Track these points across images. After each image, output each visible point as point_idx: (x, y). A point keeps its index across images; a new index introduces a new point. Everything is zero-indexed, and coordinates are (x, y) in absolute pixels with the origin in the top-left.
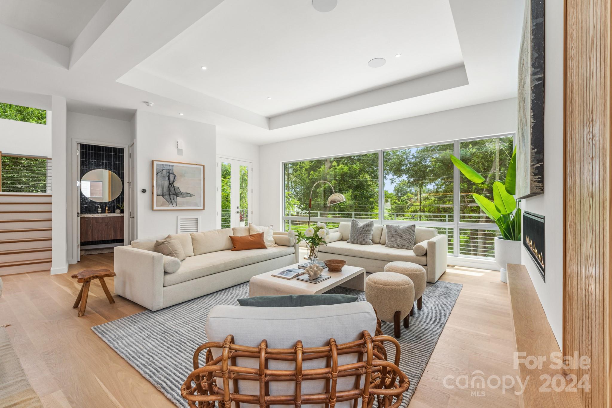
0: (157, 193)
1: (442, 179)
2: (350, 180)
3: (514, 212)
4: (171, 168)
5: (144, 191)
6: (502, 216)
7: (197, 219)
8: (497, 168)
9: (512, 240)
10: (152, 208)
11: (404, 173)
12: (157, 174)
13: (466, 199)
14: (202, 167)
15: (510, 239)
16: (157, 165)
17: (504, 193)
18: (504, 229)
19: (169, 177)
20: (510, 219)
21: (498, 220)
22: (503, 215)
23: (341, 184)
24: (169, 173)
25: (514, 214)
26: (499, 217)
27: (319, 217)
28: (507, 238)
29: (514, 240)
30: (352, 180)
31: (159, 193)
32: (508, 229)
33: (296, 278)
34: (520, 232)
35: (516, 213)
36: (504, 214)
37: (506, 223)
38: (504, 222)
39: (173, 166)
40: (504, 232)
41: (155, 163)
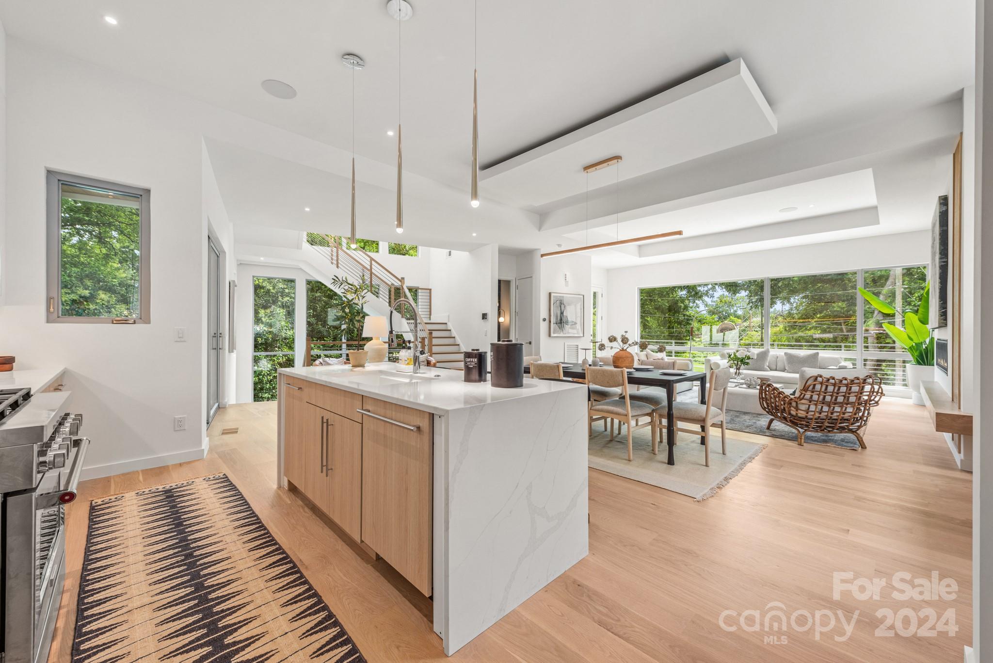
0: (553, 322)
1: (803, 298)
2: (660, 300)
3: (927, 341)
4: (562, 299)
5: (544, 320)
6: (914, 344)
7: (577, 345)
8: (899, 282)
9: (925, 365)
10: (550, 335)
11: (742, 289)
12: (553, 304)
13: (843, 327)
14: (582, 296)
15: (922, 365)
16: (554, 296)
17: (917, 323)
18: (917, 356)
19: (561, 307)
20: (923, 347)
21: (910, 348)
22: (916, 344)
23: (647, 305)
24: (561, 303)
25: (927, 342)
26: (911, 345)
27: (673, 346)
28: (919, 363)
29: (928, 365)
30: (662, 300)
31: (555, 322)
32: (921, 356)
33: (738, 387)
34: (933, 359)
35: (930, 342)
36: (917, 342)
37: (918, 351)
38: (917, 350)
39: (563, 297)
40: (917, 359)
41: (552, 295)
